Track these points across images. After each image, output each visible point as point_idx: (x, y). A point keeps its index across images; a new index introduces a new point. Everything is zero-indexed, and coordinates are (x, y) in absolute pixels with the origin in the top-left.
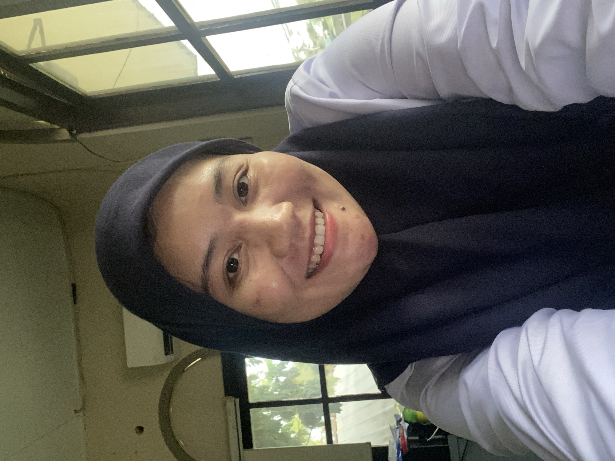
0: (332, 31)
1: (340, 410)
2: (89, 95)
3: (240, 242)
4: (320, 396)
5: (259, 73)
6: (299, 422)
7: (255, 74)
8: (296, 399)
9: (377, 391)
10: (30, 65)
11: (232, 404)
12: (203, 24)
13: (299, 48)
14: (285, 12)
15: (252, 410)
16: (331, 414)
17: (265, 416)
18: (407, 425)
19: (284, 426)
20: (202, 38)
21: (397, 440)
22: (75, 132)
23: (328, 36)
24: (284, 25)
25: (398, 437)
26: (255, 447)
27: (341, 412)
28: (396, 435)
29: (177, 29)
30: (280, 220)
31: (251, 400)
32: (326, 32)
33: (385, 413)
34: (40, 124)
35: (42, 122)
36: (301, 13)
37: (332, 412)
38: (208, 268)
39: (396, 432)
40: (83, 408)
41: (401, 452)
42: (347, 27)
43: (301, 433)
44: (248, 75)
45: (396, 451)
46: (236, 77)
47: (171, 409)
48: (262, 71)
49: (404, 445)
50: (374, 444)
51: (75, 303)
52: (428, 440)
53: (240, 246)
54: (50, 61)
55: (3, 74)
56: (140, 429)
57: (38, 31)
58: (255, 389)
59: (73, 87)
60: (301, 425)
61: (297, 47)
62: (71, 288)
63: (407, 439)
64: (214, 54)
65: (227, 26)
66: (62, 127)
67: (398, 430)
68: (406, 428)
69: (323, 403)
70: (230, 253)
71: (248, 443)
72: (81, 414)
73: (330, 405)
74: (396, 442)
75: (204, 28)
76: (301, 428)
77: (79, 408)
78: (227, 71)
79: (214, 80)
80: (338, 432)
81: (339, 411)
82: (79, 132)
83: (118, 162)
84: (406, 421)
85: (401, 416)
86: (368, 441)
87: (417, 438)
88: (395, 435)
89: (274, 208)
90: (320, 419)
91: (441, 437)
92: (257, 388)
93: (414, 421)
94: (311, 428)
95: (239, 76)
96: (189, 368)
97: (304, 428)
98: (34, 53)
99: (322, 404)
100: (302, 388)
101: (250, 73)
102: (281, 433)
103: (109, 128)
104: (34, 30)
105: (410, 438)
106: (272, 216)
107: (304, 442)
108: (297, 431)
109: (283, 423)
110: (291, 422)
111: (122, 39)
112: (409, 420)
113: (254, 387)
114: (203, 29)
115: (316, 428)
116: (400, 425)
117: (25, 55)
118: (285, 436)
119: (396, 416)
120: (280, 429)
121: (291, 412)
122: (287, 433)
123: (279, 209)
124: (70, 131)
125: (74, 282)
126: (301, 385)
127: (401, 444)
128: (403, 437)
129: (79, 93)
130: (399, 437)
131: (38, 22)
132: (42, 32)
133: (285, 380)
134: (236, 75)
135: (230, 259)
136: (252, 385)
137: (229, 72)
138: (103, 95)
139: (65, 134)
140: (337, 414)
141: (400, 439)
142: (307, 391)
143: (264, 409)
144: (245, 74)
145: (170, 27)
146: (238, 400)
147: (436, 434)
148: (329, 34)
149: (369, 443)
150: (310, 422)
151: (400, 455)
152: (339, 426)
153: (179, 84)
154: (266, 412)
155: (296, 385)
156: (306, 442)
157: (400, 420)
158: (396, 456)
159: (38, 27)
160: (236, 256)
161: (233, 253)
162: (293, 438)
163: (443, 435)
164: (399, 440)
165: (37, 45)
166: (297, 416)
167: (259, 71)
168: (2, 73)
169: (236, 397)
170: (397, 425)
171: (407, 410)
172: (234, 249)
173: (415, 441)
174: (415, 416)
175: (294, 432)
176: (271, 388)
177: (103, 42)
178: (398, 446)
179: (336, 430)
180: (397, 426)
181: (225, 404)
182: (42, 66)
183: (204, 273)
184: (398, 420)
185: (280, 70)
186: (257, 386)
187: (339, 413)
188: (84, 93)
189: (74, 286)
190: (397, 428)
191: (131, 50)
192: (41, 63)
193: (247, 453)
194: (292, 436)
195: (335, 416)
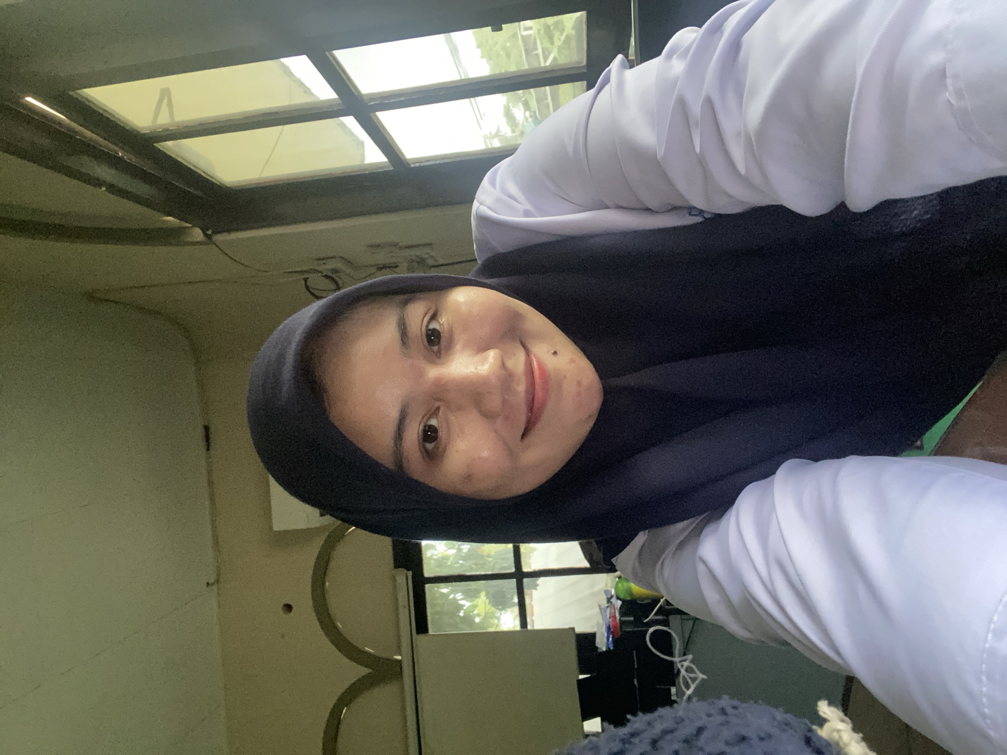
0: (535, 112)
1: (537, 585)
2: (228, 185)
3: (437, 404)
4: (513, 570)
5: (442, 161)
6: (485, 603)
7: (438, 162)
8: (483, 573)
9: (586, 564)
10: (155, 144)
11: (404, 578)
12: (373, 97)
13: (493, 133)
14: (476, 83)
15: (428, 586)
16: (526, 591)
17: (443, 594)
18: (620, 603)
19: (467, 608)
20: (371, 115)
21: (607, 622)
22: (210, 232)
23: (530, 119)
24: (472, 99)
25: (608, 617)
26: (431, 632)
27: (538, 588)
28: (606, 616)
29: (341, 102)
30: (487, 373)
31: (427, 573)
32: (528, 114)
33: (594, 595)
34: (168, 221)
35: (170, 218)
36: (496, 85)
37: (527, 589)
38: (402, 439)
39: (606, 611)
40: (217, 581)
41: (611, 636)
42: (554, 111)
43: (488, 616)
44: (428, 163)
45: (606, 635)
46: (413, 166)
47: (327, 584)
48: (447, 158)
49: (615, 627)
50: (579, 630)
51: (208, 450)
52: (645, 621)
53: (438, 409)
54: (179, 141)
55: (122, 156)
56: (288, 608)
57: (165, 102)
58: (432, 561)
59: (208, 175)
60: (488, 607)
61: (491, 133)
62: (203, 431)
63: (620, 619)
64: (386, 135)
65: (403, 99)
66: (194, 226)
67: (609, 608)
68: (619, 607)
69: (515, 578)
70: (426, 418)
71: (422, 626)
72: (215, 587)
73: (525, 580)
74: (606, 624)
75: (375, 101)
76: (489, 610)
77: (212, 581)
78: (402, 158)
79: (385, 169)
80: (534, 618)
81: (535, 586)
82: (216, 232)
83: (266, 271)
84: (618, 598)
85: (613, 592)
86: (571, 626)
87: (632, 619)
88: (604, 614)
89: (477, 358)
90: (512, 598)
91: (660, 617)
92: (435, 560)
93: (628, 598)
94: (501, 610)
95: (417, 165)
96: (350, 532)
97: (493, 609)
98: (160, 130)
99: (515, 580)
100: (490, 559)
101: (432, 160)
102: (463, 617)
103: (252, 228)
104: (160, 102)
105: (624, 619)
106: (476, 369)
107: (492, 627)
108: (483, 614)
109: (466, 604)
110: (475, 602)
111: (271, 114)
112: (622, 597)
113: (431, 558)
114: (372, 103)
115: (506, 609)
116: (611, 603)
117: (149, 132)
118: (468, 619)
119: (606, 592)
120: (462, 611)
121: (475, 589)
122: (471, 616)
123: (485, 360)
124: (204, 230)
125: (207, 424)
126: (489, 556)
127: (611, 626)
128: (614, 617)
129: (217, 183)
130: (610, 618)
131: (165, 93)
132: (170, 104)
133: (469, 550)
134: (414, 163)
135: (425, 426)
136: (428, 556)
137: (405, 159)
138: (245, 185)
139: (197, 234)
140: (534, 592)
141: (611, 620)
142: (495, 564)
143: (442, 585)
144: (424, 162)
145: (332, 100)
146: (410, 573)
147: (656, 614)
148: (531, 116)
149: (573, 629)
150: (499, 602)
151: (611, 639)
152: (536, 610)
153: (341, 173)
154: (444, 589)
155: (483, 556)
156: (495, 626)
157: (612, 597)
158: (605, 640)
159: (166, 98)
160: (433, 422)
161: (429, 419)
162: (478, 623)
163: (663, 615)
164: (609, 622)
165: (164, 120)
166: (483, 595)
167: (443, 159)
168: (120, 154)
169: (408, 570)
170: (608, 603)
171: (620, 585)
172: (431, 412)
173: (630, 622)
174: (630, 592)
175: (479, 615)
176: (451, 559)
177: (247, 117)
178: (609, 628)
179: (533, 615)
180: (607, 605)
181: (394, 579)
182: (170, 147)
183: (397, 447)
184: (609, 596)
185: (469, 158)
186: (435, 557)
187: (536, 589)
188: (223, 182)
189: (207, 428)
190: (607, 607)
191: (283, 128)
192: (169, 144)
193: (420, 639)
194: (477, 620)
195: (531, 595)
